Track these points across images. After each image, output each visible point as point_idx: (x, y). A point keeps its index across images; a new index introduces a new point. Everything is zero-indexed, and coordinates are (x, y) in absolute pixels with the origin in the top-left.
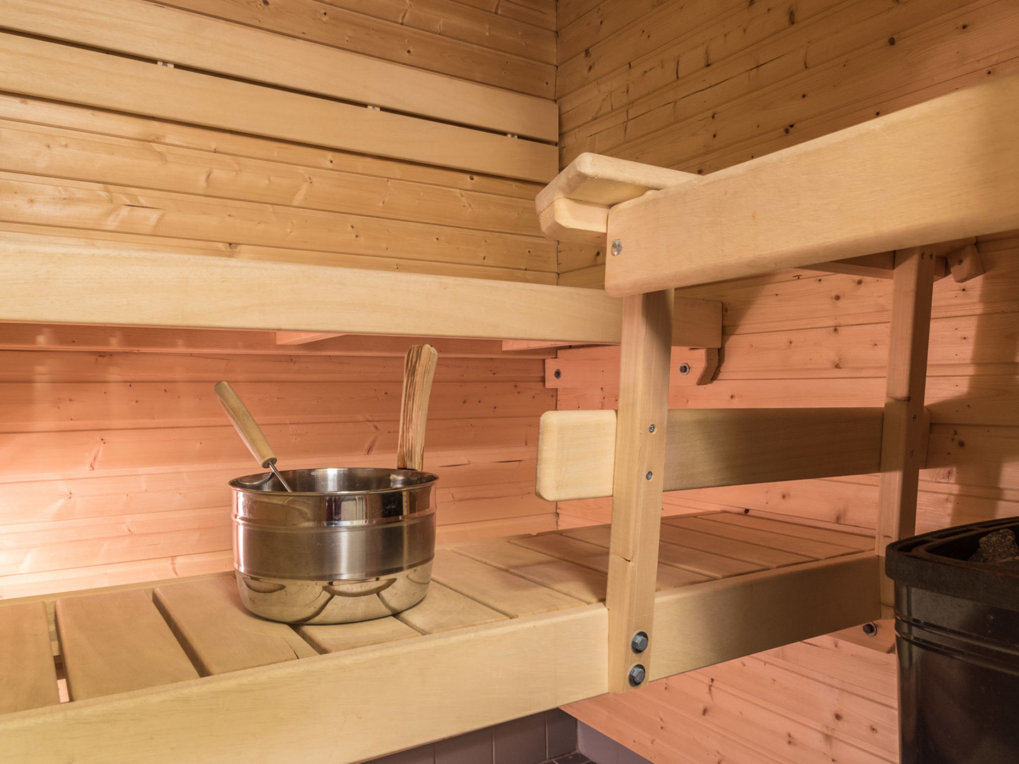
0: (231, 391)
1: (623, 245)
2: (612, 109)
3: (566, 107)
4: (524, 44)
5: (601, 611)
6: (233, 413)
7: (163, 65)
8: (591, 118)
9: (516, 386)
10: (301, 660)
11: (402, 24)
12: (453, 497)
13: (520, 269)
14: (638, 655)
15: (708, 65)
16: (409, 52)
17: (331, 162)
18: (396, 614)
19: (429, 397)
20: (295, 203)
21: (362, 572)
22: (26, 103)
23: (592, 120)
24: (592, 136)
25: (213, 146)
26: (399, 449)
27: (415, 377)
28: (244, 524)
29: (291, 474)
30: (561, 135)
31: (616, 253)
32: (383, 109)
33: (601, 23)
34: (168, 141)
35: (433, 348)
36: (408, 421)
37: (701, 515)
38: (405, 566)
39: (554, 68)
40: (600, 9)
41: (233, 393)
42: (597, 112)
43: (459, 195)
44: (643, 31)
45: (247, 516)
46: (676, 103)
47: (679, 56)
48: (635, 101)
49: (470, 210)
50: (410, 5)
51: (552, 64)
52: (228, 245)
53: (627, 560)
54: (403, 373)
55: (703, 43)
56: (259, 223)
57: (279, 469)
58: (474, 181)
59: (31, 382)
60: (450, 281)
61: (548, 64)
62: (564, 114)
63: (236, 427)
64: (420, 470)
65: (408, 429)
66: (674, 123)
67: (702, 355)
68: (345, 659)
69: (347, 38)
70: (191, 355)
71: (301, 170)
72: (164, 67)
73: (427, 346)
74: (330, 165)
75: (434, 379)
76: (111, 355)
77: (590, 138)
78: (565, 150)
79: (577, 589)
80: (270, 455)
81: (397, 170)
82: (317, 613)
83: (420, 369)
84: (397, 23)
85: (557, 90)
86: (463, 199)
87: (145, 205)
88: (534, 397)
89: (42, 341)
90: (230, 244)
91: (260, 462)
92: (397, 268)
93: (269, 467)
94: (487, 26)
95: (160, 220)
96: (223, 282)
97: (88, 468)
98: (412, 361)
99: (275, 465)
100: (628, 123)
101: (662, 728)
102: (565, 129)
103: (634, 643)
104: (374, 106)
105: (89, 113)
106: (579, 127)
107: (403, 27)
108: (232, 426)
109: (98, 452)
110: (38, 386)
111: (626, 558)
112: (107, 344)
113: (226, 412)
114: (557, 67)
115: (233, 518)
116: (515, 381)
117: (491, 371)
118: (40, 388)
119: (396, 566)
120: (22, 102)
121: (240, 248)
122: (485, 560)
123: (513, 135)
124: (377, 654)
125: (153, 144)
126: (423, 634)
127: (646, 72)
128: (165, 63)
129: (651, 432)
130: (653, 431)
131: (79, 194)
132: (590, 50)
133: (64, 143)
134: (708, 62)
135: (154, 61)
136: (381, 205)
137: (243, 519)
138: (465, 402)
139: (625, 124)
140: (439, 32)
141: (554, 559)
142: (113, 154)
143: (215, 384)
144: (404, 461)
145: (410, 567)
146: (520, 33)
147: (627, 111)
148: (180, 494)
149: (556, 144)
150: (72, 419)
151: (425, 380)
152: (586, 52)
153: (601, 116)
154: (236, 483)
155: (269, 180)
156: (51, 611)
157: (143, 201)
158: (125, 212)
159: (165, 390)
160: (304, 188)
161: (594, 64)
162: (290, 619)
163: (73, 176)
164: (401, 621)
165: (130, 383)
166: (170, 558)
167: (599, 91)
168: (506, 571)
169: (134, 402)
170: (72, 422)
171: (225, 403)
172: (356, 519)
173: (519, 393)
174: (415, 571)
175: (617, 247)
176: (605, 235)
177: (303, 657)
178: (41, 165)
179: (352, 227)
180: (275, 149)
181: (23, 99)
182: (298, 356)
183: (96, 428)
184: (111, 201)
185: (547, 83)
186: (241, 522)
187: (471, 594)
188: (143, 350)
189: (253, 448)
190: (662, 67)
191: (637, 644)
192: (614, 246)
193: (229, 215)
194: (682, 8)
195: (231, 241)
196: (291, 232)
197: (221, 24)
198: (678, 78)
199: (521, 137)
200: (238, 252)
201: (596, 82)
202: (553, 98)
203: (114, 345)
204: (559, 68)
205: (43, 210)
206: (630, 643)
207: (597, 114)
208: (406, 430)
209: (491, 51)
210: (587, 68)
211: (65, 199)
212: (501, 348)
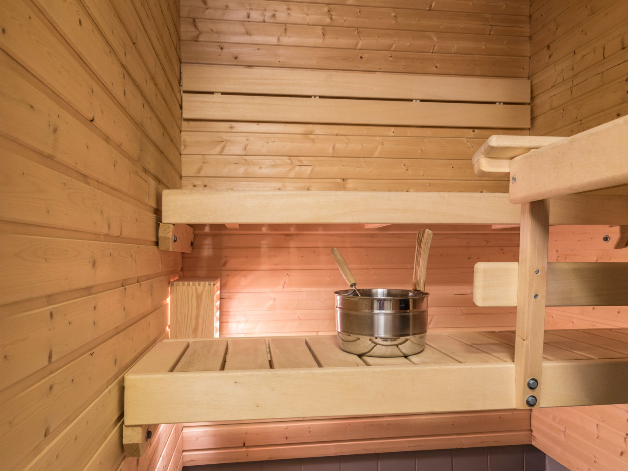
0: (338, 252)
1: (517, 179)
2: (563, 80)
3: (535, 82)
4: (508, 48)
5: (512, 366)
6: (338, 262)
7: (314, 98)
8: (550, 87)
9: (502, 250)
10: (359, 367)
11: (433, 53)
12: (462, 312)
13: (505, 181)
14: (532, 390)
15: (624, 48)
16: (436, 67)
17: (394, 132)
18: (406, 357)
19: (428, 255)
20: (375, 156)
21: (391, 334)
22: (259, 125)
23: (551, 88)
24: (551, 98)
25: (336, 132)
26: (413, 280)
27: (421, 245)
28: (340, 310)
29: (361, 290)
30: (532, 98)
31: (514, 182)
32: (422, 101)
33: (557, 28)
34: (316, 133)
35: (430, 231)
36: (418, 266)
37: (614, 329)
38: (411, 333)
39: (528, 58)
40: (556, 21)
41: (339, 253)
42: (555, 82)
43: (466, 142)
44: (582, 31)
45: (342, 307)
46: (603, 73)
47: (605, 44)
48: (577, 74)
49: (473, 149)
50: (438, 42)
51: (527, 57)
52: (342, 180)
53: (523, 340)
54: (416, 242)
55: (620, 35)
56: (357, 168)
57: (357, 288)
58: (474, 133)
59: (260, 248)
60: (446, 194)
61: (524, 57)
62: (534, 85)
63: (340, 270)
64: (423, 291)
65: (417, 271)
66: (602, 86)
67: (617, 230)
68: (378, 369)
69: (402, 67)
70: (325, 234)
71: (378, 138)
72: (315, 99)
73: (427, 230)
74: (393, 134)
75: (431, 245)
76: (291, 235)
77: (550, 98)
78: (534, 107)
79: (504, 356)
80: (353, 282)
81: (429, 131)
82: (369, 351)
83: (424, 242)
84: (430, 53)
85: (530, 71)
86: (468, 144)
87: (305, 164)
88: (514, 256)
89: (264, 230)
90: (343, 179)
91: (349, 285)
92: (429, 185)
93: (353, 287)
94: (484, 43)
95: (312, 170)
96: (335, 202)
97: (282, 287)
98: (420, 237)
99: (356, 286)
100: (573, 88)
101: (595, 462)
102: (535, 94)
103: (529, 384)
104: (416, 100)
105: (283, 125)
106: (543, 92)
107: (433, 54)
108: (339, 269)
109: (286, 280)
110: (263, 250)
111: (523, 338)
112: (290, 230)
113: (336, 262)
114: (530, 58)
115: (335, 308)
116: (501, 247)
117: (486, 241)
118: (264, 250)
119: (406, 333)
120: (257, 125)
121: (348, 181)
122: (462, 340)
123: (500, 103)
124: (391, 369)
125: (309, 135)
126: (415, 364)
127: (584, 56)
128: (315, 96)
129: (537, 274)
130: (538, 273)
131: (279, 162)
132: (550, 45)
133: (273, 140)
134: (623, 46)
135: (310, 97)
136: (420, 152)
137: (339, 308)
138: (469, 258)
139: (571, 88)
140: (454, 52)
141: (500, 343)
142: (293, 142)
143: (331, 248)
144: (416, 287)
145: (414, 334)
146: (505, 43)
147: (573, 81)
148: (321, 301)
149: (529, 104)
150: (275, 265)
151: (426, 247)
152: (548, 47)
153: (557, 85)
154: (336, 293)
155: (362, 146)
156: (267, 343)
157: (305, 163)
158: (297, 168)
159: (314, 252)
160: (380, 148)
161: (552, 54)
162: (358, 353)
163: (277, 154)
164: (408, 360)
165: (299, 248)
166: (316, 332)
167: (555, 70)
168: (471, 346)
169: (301, 258)
170: (275, 266)
171: (335, 258)
172: (388, 310)
173: (504, 253)
174: (415, 337)
175: (514, 179)
176: (509, 173)
177: (360, 366)
178: (264, 151)
179: (405, 165)
180: (364, 129)
181: (258, 123)
182: (376, 234)
183: (285, 269)
184: (292, 164)
185: (523, 68)
186: (339, 309)
187: (446, 353)
188: (304, 233)
189: (346, 278)
190: (594, 52)
191: (530, 384)
192: (513, 178)
193: (343, 165)
194: (606, 15)
195: (344, 178)
196: (373, 171)
197: (341, 73)
198: (604, 58)
199: (504, 103)
200: (347, 183)
201: (553, 64)
202: (527, 76)
203: (292, 231)
204: (531, 58)
205: (265, 171)
206: (527, 383)
207: (554, 84)
208: (417, 272)
209: (487, 56)
210: (548, 57)
211: (273, 165)
212: (491, 227)
